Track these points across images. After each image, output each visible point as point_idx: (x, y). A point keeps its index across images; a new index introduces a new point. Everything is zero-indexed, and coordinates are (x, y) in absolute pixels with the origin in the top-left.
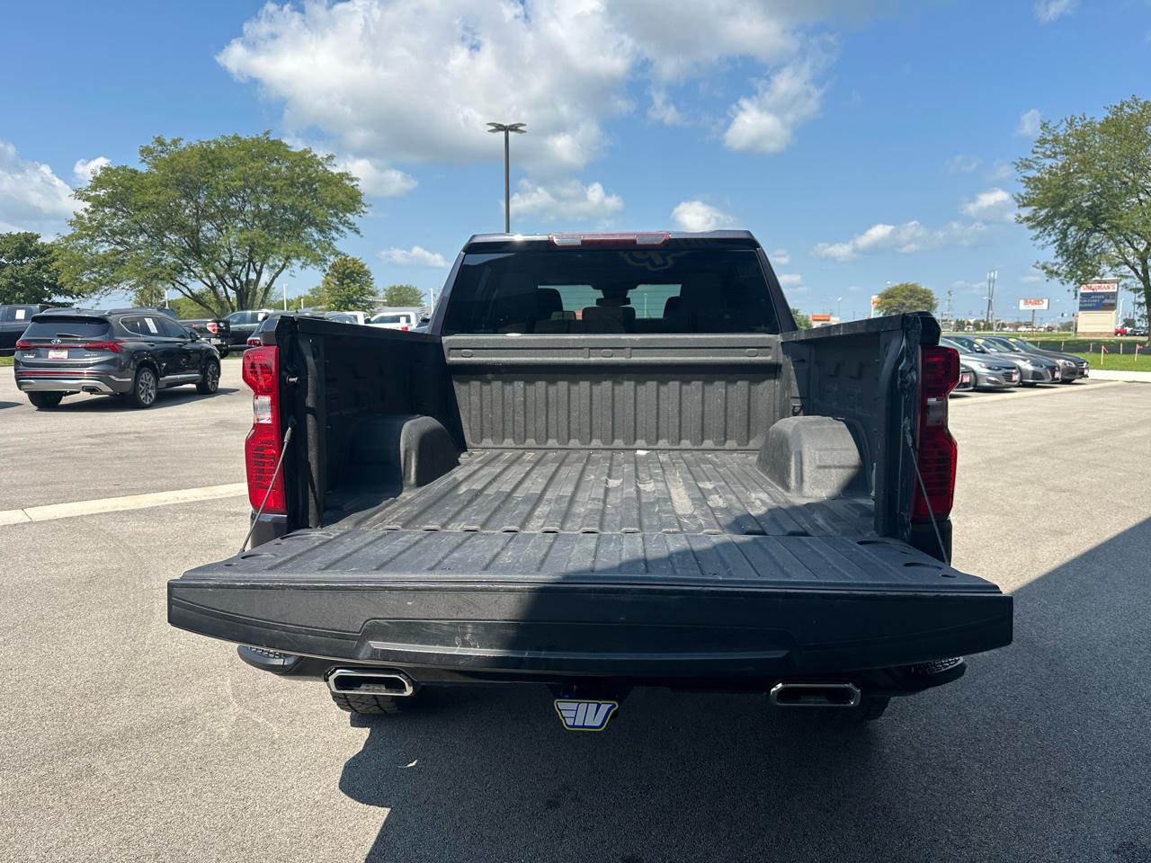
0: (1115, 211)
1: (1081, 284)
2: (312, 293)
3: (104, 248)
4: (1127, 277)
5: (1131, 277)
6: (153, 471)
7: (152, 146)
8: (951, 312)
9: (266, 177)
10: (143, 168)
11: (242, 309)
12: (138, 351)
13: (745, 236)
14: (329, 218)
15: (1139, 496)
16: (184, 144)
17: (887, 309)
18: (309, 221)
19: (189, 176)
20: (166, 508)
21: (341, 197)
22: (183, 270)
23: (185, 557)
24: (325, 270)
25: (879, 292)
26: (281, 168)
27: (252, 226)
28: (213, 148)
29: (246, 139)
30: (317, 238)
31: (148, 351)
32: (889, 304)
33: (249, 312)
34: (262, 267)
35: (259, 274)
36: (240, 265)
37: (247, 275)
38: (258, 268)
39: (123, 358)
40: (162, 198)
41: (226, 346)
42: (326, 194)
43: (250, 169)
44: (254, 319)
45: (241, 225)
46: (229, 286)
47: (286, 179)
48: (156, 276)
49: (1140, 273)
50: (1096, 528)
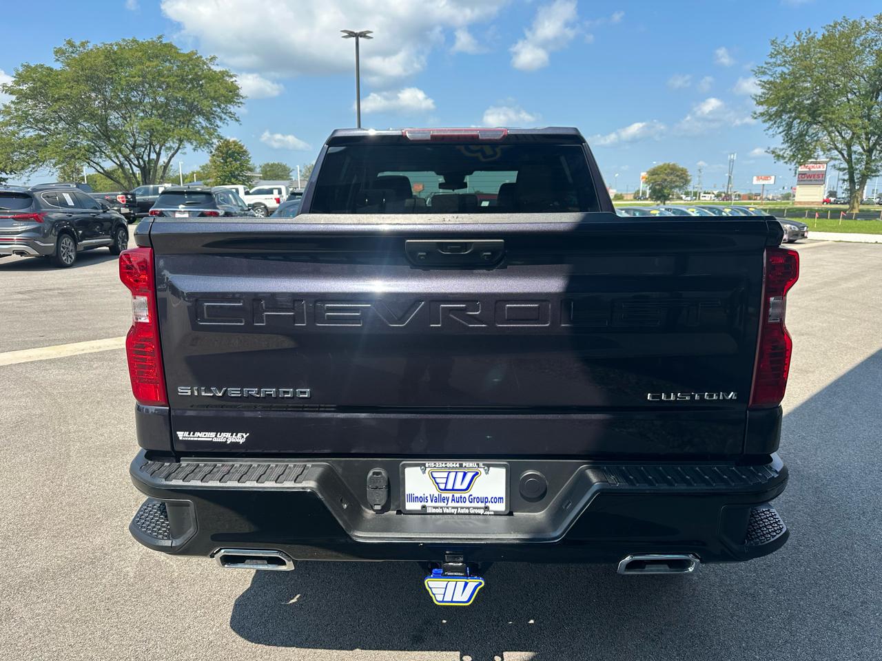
0: (830, 107)
1: (801, 165)
2: (202, 170)
3: (31, 133)
4: (836, 159)
5: (839, 159)
6: (72, 323)
7: (64, 48)
8: (700, 186)
9: (160, 74)
10: (57, 66)
11: (146, 184)
12: (59, 221)
13: (573, 132)
14: (214, 109)
15: (861, 338)
16: (90, 46)
17: (653, 183)
18: (197, 110)
19: (97, 73)
20: (83, 357)
21: (223, 91)
22: (96, 151)
23: (98, 402)
24: (211, 152)
25: (648, 170)
26: (173, 67)
27: (151, 115)
28: (116, 50)
29: (143, 43)
30: (204, 126)
31: (67, 221)
32: (654, 179)
33: (152, 186)
34: (160, 149)
35: (159, 154)
36: (143, 147)
37: (149, 156)
38: (157, 150)
39: (47, 226)
40: (74, 92)
41: (134, 214)
42: (210, 89)
43: (147, 67)
44: (155, 191)
45: (141, 114)
46: (134, 165)
47: (177, 76)
48: (73, 156)
49: (846, 156)
50: (832, 366)
